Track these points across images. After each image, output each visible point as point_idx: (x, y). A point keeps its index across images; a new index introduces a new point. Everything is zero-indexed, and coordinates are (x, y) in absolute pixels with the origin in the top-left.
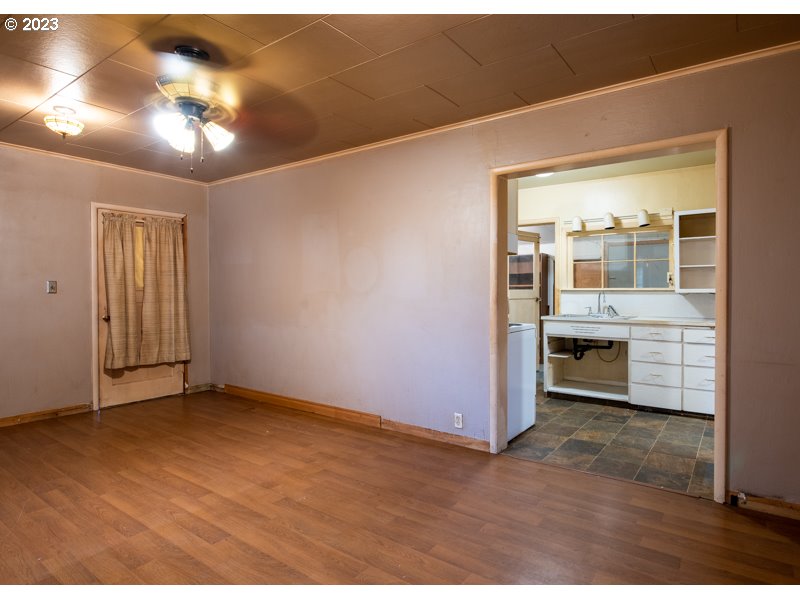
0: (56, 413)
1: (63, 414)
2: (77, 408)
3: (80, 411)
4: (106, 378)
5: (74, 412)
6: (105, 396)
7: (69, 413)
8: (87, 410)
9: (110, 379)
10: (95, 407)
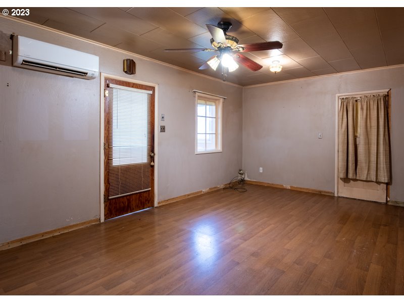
0: (320, 192)
1: (323, 194)
2: (328, 192)
3: (329, 194)
4: (341, 182)
5: (327, 194)
6: (340, 190)
7: (325, 194)
8: (332, 195)
9: (343, 183)
10: (336, 195)
